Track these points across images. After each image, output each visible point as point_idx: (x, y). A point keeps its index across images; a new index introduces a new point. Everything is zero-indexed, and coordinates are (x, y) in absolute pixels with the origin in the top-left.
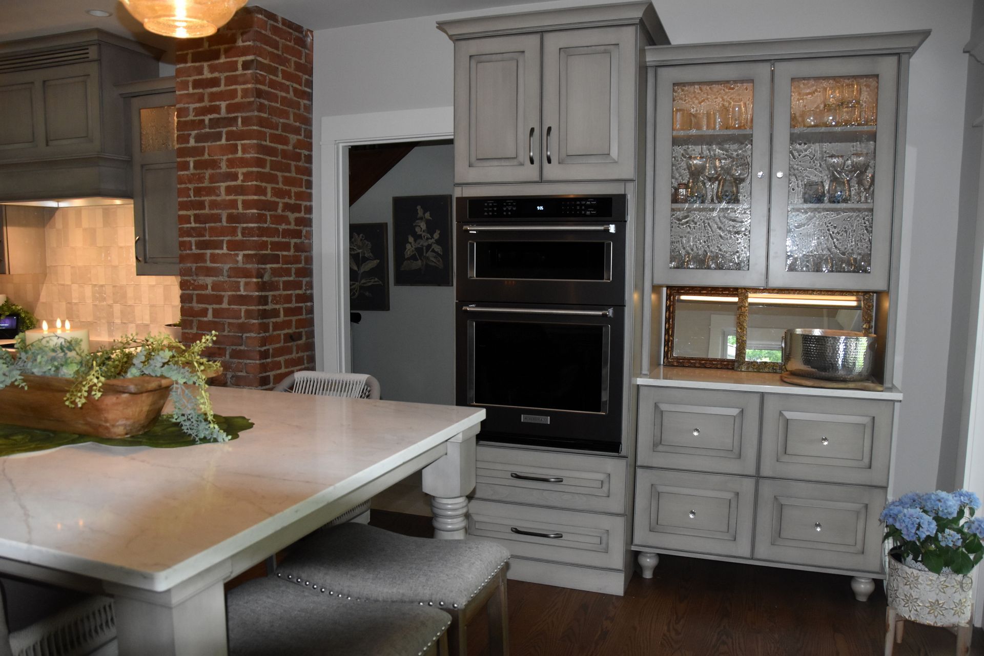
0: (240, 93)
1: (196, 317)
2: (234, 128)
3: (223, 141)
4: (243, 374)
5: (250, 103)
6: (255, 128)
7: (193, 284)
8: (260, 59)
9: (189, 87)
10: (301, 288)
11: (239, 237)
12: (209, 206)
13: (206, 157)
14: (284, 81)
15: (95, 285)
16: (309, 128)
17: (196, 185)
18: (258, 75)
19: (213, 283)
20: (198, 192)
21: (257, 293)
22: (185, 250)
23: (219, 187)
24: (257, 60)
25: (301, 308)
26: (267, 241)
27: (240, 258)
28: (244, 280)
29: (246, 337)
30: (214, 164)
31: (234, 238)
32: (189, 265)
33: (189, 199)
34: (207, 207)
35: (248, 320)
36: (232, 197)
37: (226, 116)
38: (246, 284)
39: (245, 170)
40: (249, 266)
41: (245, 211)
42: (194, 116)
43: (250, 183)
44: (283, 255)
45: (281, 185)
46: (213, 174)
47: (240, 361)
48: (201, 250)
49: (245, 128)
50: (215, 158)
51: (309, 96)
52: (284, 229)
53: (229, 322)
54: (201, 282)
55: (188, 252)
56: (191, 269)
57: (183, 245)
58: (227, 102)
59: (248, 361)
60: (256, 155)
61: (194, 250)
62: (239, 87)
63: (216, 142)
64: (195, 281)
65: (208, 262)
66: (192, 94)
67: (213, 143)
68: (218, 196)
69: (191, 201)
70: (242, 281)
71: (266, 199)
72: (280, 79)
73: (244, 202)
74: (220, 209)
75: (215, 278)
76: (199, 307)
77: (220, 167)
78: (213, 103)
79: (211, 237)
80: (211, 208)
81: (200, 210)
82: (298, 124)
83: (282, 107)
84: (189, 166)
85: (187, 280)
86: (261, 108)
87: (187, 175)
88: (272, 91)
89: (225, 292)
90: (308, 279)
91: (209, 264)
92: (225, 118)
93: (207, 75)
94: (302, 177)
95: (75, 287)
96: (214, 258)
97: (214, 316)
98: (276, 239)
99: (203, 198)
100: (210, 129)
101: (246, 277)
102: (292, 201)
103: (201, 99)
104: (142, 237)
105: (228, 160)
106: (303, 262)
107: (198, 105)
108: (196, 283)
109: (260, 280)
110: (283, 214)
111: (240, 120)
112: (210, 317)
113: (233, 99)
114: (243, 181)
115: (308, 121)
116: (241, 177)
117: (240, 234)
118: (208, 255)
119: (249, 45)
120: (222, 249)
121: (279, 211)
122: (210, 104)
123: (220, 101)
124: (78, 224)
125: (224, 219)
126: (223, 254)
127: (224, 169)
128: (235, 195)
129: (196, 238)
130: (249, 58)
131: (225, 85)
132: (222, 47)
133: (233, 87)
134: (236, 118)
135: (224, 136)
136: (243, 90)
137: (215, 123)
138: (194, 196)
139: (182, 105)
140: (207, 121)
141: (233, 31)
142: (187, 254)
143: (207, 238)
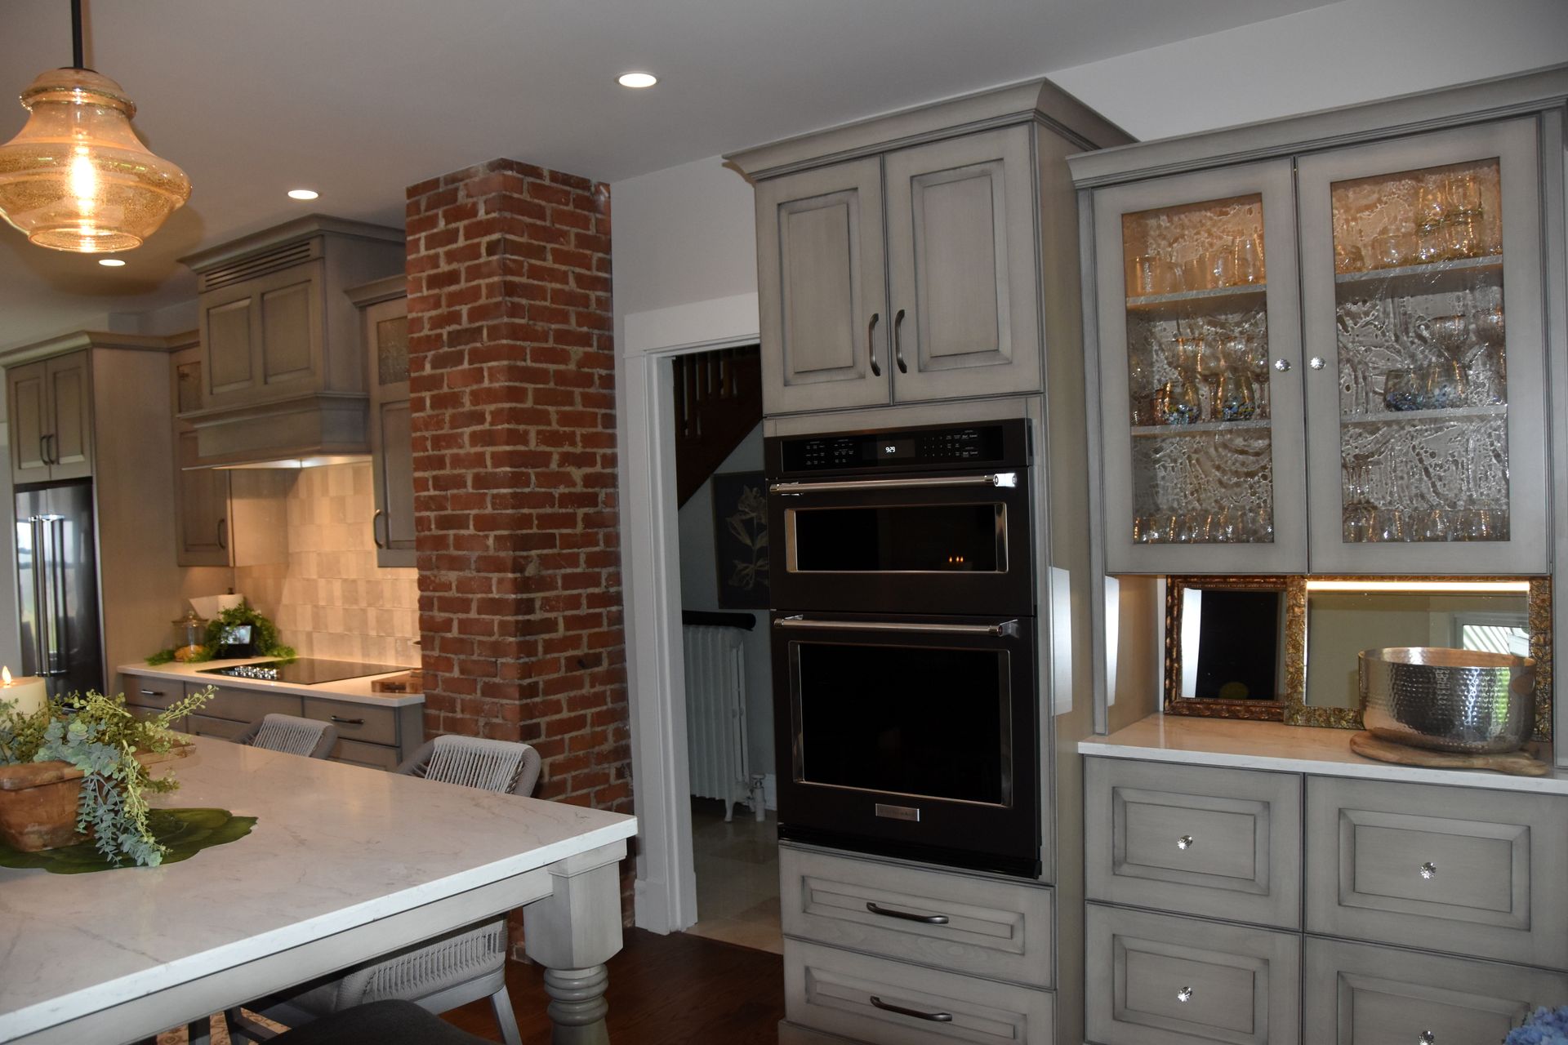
0: (484, 291)
1: (439, 632)
2: (478, 345)
3: (466, 365)
4: (498, 721)
5: (498, 305)
6: (504, 342)
7: (434, 582)
8: (510, 237)
9: (422, 287)
10: (598, 585)
11: (489, 509)
12: (450, 464)
13: (445, 389)
14: (556, 266)
15: (345, 580)
16: (607, 333)
17: (434, 433)
18: (508, 261)
19: (457, 580)
20: (437, 442)
21: (513, 596)
22: (423, 530)
23: (462, 434)
24: (505, 239)
25: (600, 615)
26: (530, 515)
27: (491, 542)
28: (496, 575)
29: (502, 663)
30: (454, 400)
31: (482, 512)
32: (428, 553)
33: (426, 453)
34: (448, 465)
35: (502, 638)
36: (478, 449)
37: (469, 326)
38: (500, 581)
39: (493, 407)
40: (502, 554)
41: (495, 470)
42: (429, 330)
43: (499, 427)
44: (561, 535)
45: (555, 426)
46: (454, 415)
47: (495, 700)
48: (442, 530)
49: (492, 343)
50: (456, 390)
51: (607, 285)
52: (564, 494)
53: (479, 641)
54: (443, 579)
55: (427, 533)
56: (431, 559)
57: (421, 523)
58: (469, 306)
59: (505, 701)
60: (507, 384)
61: (435, 532)
62: (483, 282)
63: (457, 366)
64: (436, 576)
65: (452, 548)
66: (427, 297)
67: (454, 369)
68: (461, 447)
69: (428, 457)
70: (495, 577)
71: (527, 449)
72: (549, 263)
73: (494, 455)
74: (464, 467)
75: (461, 573)
76: (441, 617)
77: (463, 403)
78: (452, 309)
79: (453, 510)
80: (453, 466)
81: (439, 470)
82: (585, 329)
83: (554, 306)
84: (425, 405)
85: (426, 576)
86: (515, 311)
87: (422, 417)
88: (536, 282)
89: (474, 593)
90: (611, 569)
91: (453, 552)
92: (466, 330)
93: (444, 267)
94: (596, 410)
95: (322, 582)
97: (460, 631)
98: (548, 510)
99: (443, 452)
100: (449, 347)
101: (499, 571)
102: (579, 450)
103: (437, 305)
104: (383, 510)
105: (473, 393)
106: (601, 543)
107: (434, 313)
108: (437, 581)
109: (518, 575)
110: (562, 469)
111: (485, 332)
112: (454, 633)
113: (475, 301)
114: (491, 424)
115: (604, 324)
116: (488, 418)
117: (489, 506)
118: (451, 538)
119: (494, 219)
120: (468, 528)
121: (554, 466)
122: (448, 310)
123: (460, 305)
124: (325, 491)
125: (469, 483)
126: (470, 536)
127: (468, 406)
128: (482, 446)
129: (436, 513)
130: (495, 237)
131: (467, 280)
132: (462, 224)
133: (476, 283)
134: (480, 328)
135: (466, 357)
136: (487, 286)
137: (455, 338)
138: (433, 449)
139: (414, 315)
140: (445, 336)
141: (474, 199)
142: (426, 537)
143: (449, 511)
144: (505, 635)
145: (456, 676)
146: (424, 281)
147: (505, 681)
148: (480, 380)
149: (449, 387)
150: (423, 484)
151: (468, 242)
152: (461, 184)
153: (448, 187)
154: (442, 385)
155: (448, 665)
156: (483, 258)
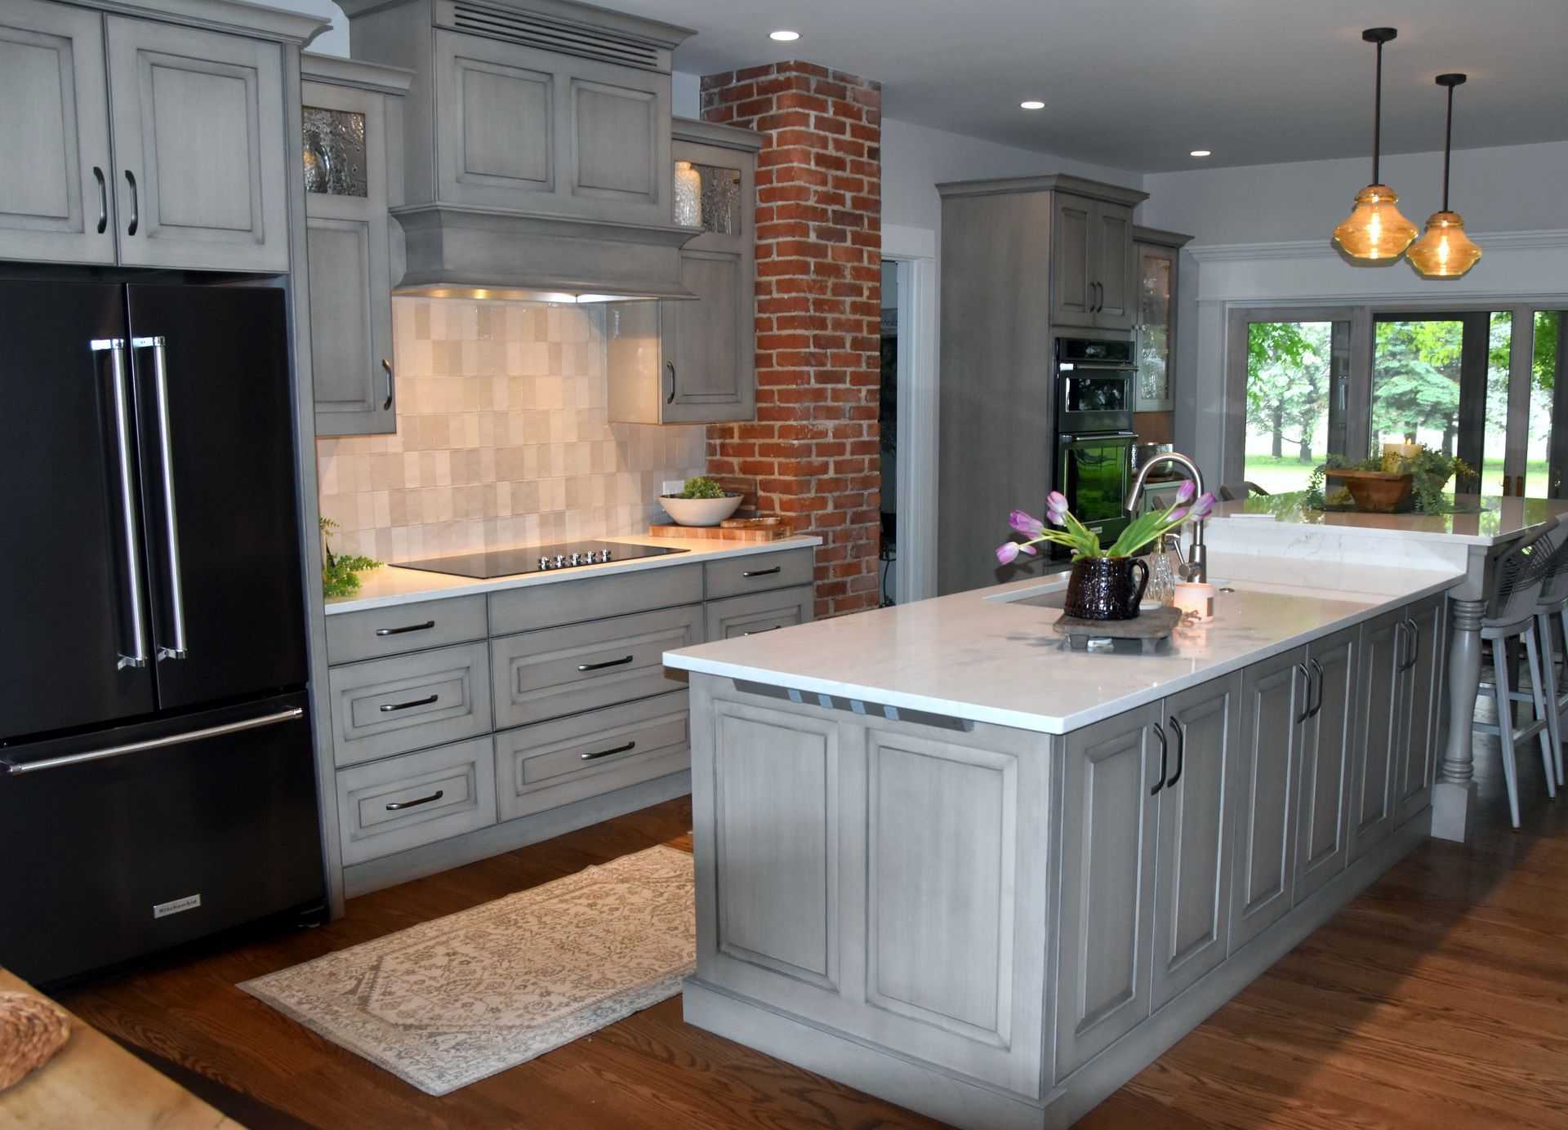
0: (866, 187)
1: (816, 474)
3: (849, 243)
4: (864, 541)
5: (875, 201)
7: (812, 430)
9: (810, 161)
11: (864, 368)
12: (833, 325)
13: (829, 260)
17: (817, 296)
19: (834, 427)
20: (819, 305)
21: (880, 438)
22: (802, 384)
23: (844, 302)
27: (863, 394)
28: (867, 422)
29: (868, 494)
30: (836, 271)
31: (857, 369)
34: (830, 327)
35: (870, 473)
36: (858, 317)
37: (852, 211)
38: (870, 427)
39: (871, 284)
40: (872, 405)
41: (869, 336)
42: (815, 202)
46: (836, 284)
47: (861, 525)
48: (821, 383)
49: (871, 232)
50: (840, 263)
53: (849, 478)
54: (821, 428)
55: (806, 386)
56: (810, 409)
57: (799, 377)
58: (853, 194)
59: (869, 524)
61: (813, 384)
62: (867, 179)
63: (841, 242)
64: (814, 426)
65: (829, 400)
66: (813, 171)
67: (837, 244)
68: (842, 313)
69: (810, 317)
70: (865, 423)
73: (869, 324)
74: (844, 330)
75: (837, 422)
76: (819, 461)
77: (844, 275)
78: (838, 191)
79: (833, 366)
80: (834, 328)
81: (821, 330)
84: (811, 269)
85: (804, 426)
87: (807, 280)
89: (847, 438)
91: (830, 403)
92: (850, 214)
93: (831, 151)
96: (836, 395)
97: (836, 472)
99: (825, 315)
100: (833, 223)
101: (869, 418)
103: (824, 183)
105: (854, 268)
107: (820, 188)
108: (815, 429)
111: (866, 221)
112: (831, 474)
113: (858, 192)
114: (869, 298)
116: (866, 293)
117: (864, 365)
120: (845, 382)
122: (834, 190)
123: (845, 190)
125: (848, 345)
126: (847, 390)
127: (848, 279)
128: (861, 315)
129: (815, 368)
130: (874, 145)
131: (851, 172)
132: (848, 121)
133: (859, 176)
134: (861, 216)
135: (849, 236)
136: (869, 183)
137: (840, 217)
138: (815, 311)
139: (801, 183)
140: (830, 213)
141: (860, 105)
142: (806, 390)
143: (828, 368)
144: (872, 470)
145: (829, 512)
146: (812, 156)
147: (871, 508)
148: (860, 259)
149: (833, 259)
150: (804, 341)
151: (854, 139)
152: (849, 86)
153: (837, 82)
154: (826, 256)
155: (823, 503)
156: (865, 159)
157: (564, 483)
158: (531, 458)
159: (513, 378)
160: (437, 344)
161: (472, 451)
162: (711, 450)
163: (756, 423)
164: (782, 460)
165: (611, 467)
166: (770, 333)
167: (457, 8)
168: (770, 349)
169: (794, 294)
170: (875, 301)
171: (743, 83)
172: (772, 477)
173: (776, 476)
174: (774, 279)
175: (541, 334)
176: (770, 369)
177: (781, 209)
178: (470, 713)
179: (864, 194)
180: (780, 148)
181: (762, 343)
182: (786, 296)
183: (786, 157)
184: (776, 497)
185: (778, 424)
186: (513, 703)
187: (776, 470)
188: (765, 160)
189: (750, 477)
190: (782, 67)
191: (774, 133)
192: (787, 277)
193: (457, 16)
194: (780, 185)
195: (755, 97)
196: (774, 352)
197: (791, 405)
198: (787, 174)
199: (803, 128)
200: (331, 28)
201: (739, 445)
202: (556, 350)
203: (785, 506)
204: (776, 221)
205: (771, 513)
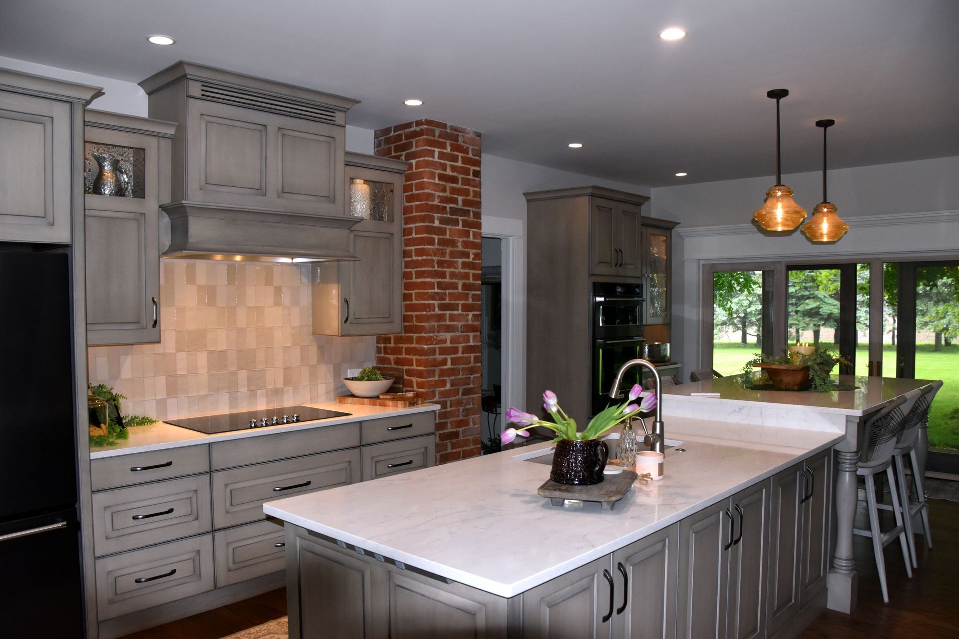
0: (472, 193)
1: (439, 366)
2: (468, 219)
3: (460, 227)
4: (471, 406)
5: (477, 202)
7: (436, 339)
9: (435, 178)
11: (470, 301)
12: (450, 276)
13: (448, 237)
17: (439, 258)
19: (451, 337)
20: (441, 264)
22: (430, 311)
23: (457, 262)
27: (470, 317)
28: (472, 333)
29: (474, 377)
30: (452, 243)
31: (466, 302)
32: (433, 323)
34: (448, 277)
36: (466, 271)
37: (463, 208)
38: (474, 337)
39: (475, 251)
40: (476, 323)
41: (474, 282)
42: (438, 202)
46: (452, 251)
47: (469, 396)
48: (442, 311)
49: (475, 220)
50: (454, 238)
53: (461, 368)
54: (442, 338)
55: (432, 312)
56: (435, 326)
57: (428, 307)
58: (463, 198)
59: (474, 396)
61: (437, 311)
62: (471, 188)
63: (455, 226)
64: (437, 336)
65: (447, 321)
66: (437, 184)
67: (453, 227)
68: (457, 268)
69: (434, 271)
70: (471, 335)
73: (474, 275)
74: (458, 279)
75: (453, 334)
76: (441, 358)
77: (457, 246)
78: (453, 196)
79: (450, 301)
80: (451, 278)
81: (442, 279)
84: (435, 242)
85: (431, 337)
87: (433, 249)
89: (459, 344)
91: (448, 323)
92: (461, 209)
93: (449, 172)
96: (452, 318)
97: (452, 364)
99: (444, 269)
100: (450, 215)
101: (474, 331)
103: (444, 190)
105: (463, 242)
107: (441, 194)
108: (438, 339)
111: (472, 213)
112: (449, 365)
113: (466, 196)
114: (473, 259)
116: (472, 256)
117: (470, 299)
118: (448, 315)
120: (458, 310)
122: (451, 195)
123: (458, 195)
125: (460, 287)
126: (459, 315)
127: (460, 248)
128: (468, 270)
129: (438, 302)
130: (477, 169)
131: (462, 184)
132: (460, 155)
133: (467, 187)
134: (469, 211)
135: (461, 223)
136: (474, 191)
137: (454, 211)
138: (438, 267)
139: (429, 191)
140: (448, 209)
141: (467, 146)
142: (432, 314)
143: (447, 301)
144: (476, 363)
145: (448, 389)
146: (436, 175)
147: (475, 386)
148: (468, 236)
149: (450, 236)
150: (431, 286)
151: (464, 165)
152: (460, 134)
153: (452, 132)
154: (445, 234)
155: (444, 383)
156: (471, 177)
157: (282, 371)
158: (260, 356)
159: (250, 308)
160: (200, 288)
161: (222, 351)
162: (379, 350)
163: (403, 334)
164: (417, 357)
165: (314, 361)
166: (411, 281)
167: (203, 86)
168: (411, 290)
169: (424, 257)
170: (478, 261)
171: (397, 133)
172: (412, 368)
173: (414, 367)
174: (413, 248)
175: (269, 281)
176: (411, 302)
177: (417, 206)
178: (197, 519)
179: (470, 198)
180: (417, 171)
181: (407, 286)
182: (420, 258)
183: (420, 175)
184: (414, 380)
185: (415, 335)
186: (227, 512)
187: (415, 363)
188: (409, 178)
189: (400, 367)
190: (418, 123)
191: (414, 162)
192: (421, 247)
193: (203, 90)
194: (417, 192)
195: (404, 141)
196: (413, 292)
197: (423, 324)
198: (421, 186)
199: (430, 159)
200: (104, 94)
201: (394, 347)
202: (278, 291)
203: (420, 385)
204: (414, 214)
205: (411, 389)
